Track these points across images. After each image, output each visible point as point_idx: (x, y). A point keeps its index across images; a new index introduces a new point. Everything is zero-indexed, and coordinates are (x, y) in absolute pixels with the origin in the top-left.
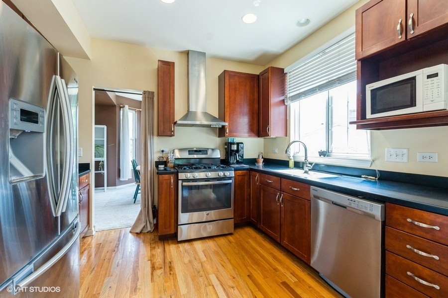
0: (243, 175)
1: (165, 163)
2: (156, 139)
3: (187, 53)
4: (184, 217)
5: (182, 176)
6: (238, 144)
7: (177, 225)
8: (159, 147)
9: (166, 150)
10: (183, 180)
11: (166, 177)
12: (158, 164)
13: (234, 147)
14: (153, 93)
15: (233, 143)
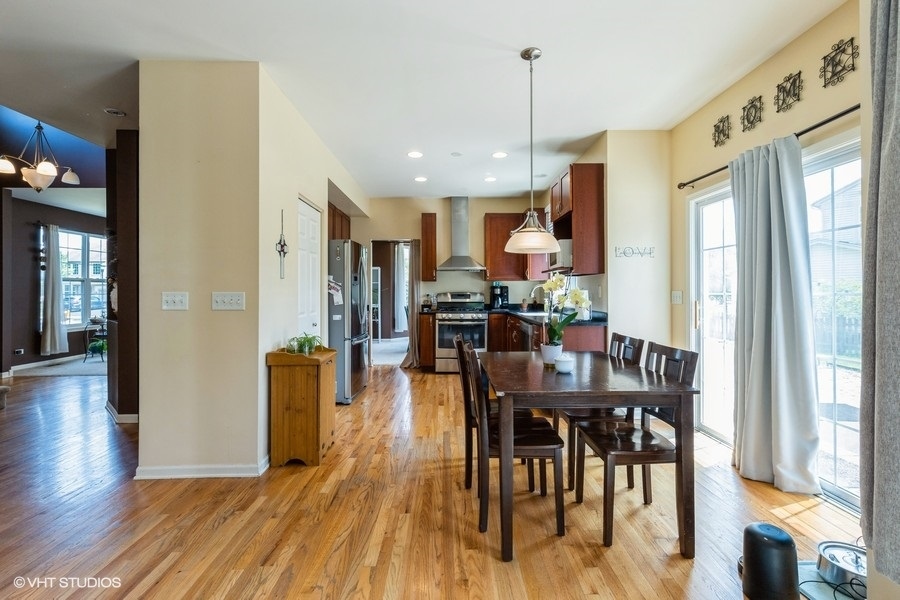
0: (500, 319)
1: (429, 306)
2: (421, 282)
3: (449, 200)
4: (440, 352)
5: (439, 316)
6: (502, 288)
7: (434, 358)
8: (425, 291)
9: (431, 294)
10: (440, 320)
11: (426, 316)
12: (424, 306)
13: (498, 291)
14: (419, 240)
15: (496, 287)
